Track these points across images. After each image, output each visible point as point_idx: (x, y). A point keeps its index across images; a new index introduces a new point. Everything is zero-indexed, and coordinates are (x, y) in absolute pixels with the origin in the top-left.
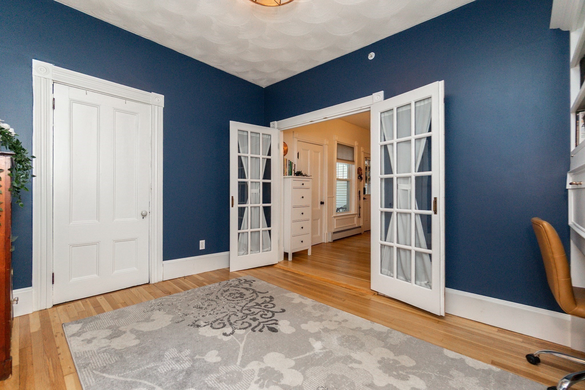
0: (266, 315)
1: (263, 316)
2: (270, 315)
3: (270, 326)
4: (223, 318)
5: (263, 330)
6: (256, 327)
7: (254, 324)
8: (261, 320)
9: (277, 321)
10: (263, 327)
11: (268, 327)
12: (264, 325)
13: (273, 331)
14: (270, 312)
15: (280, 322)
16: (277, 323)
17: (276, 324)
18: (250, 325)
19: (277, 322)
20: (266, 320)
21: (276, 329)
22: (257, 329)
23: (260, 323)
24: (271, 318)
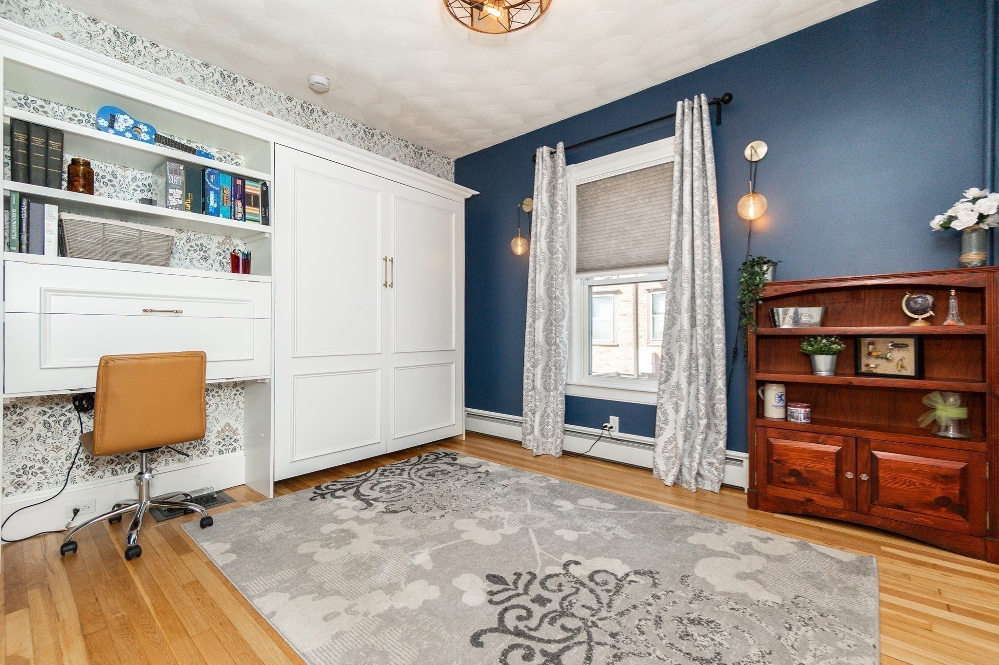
0: (520, 618)
1: (524, 613)
2: (510, 621)
3: (501, 587)
4: (610, 596)
5: (515, 577)
6: (530, 582)
7: (535, 589)
8: (524, 600)
9: (490, 602)
10: (515, 583)
11: (507, 584)
12: (516, 588)
13: (494, 576)
14: (512, 629)
15: (483, 598)
16: (491, 595)
17: (491, 593)
18: (543, 584)
19: (490, 597)
20: (514, 602)
21: (490, 581)
22: (525, 578)
23: (526, 592)
24: (506, 609)
